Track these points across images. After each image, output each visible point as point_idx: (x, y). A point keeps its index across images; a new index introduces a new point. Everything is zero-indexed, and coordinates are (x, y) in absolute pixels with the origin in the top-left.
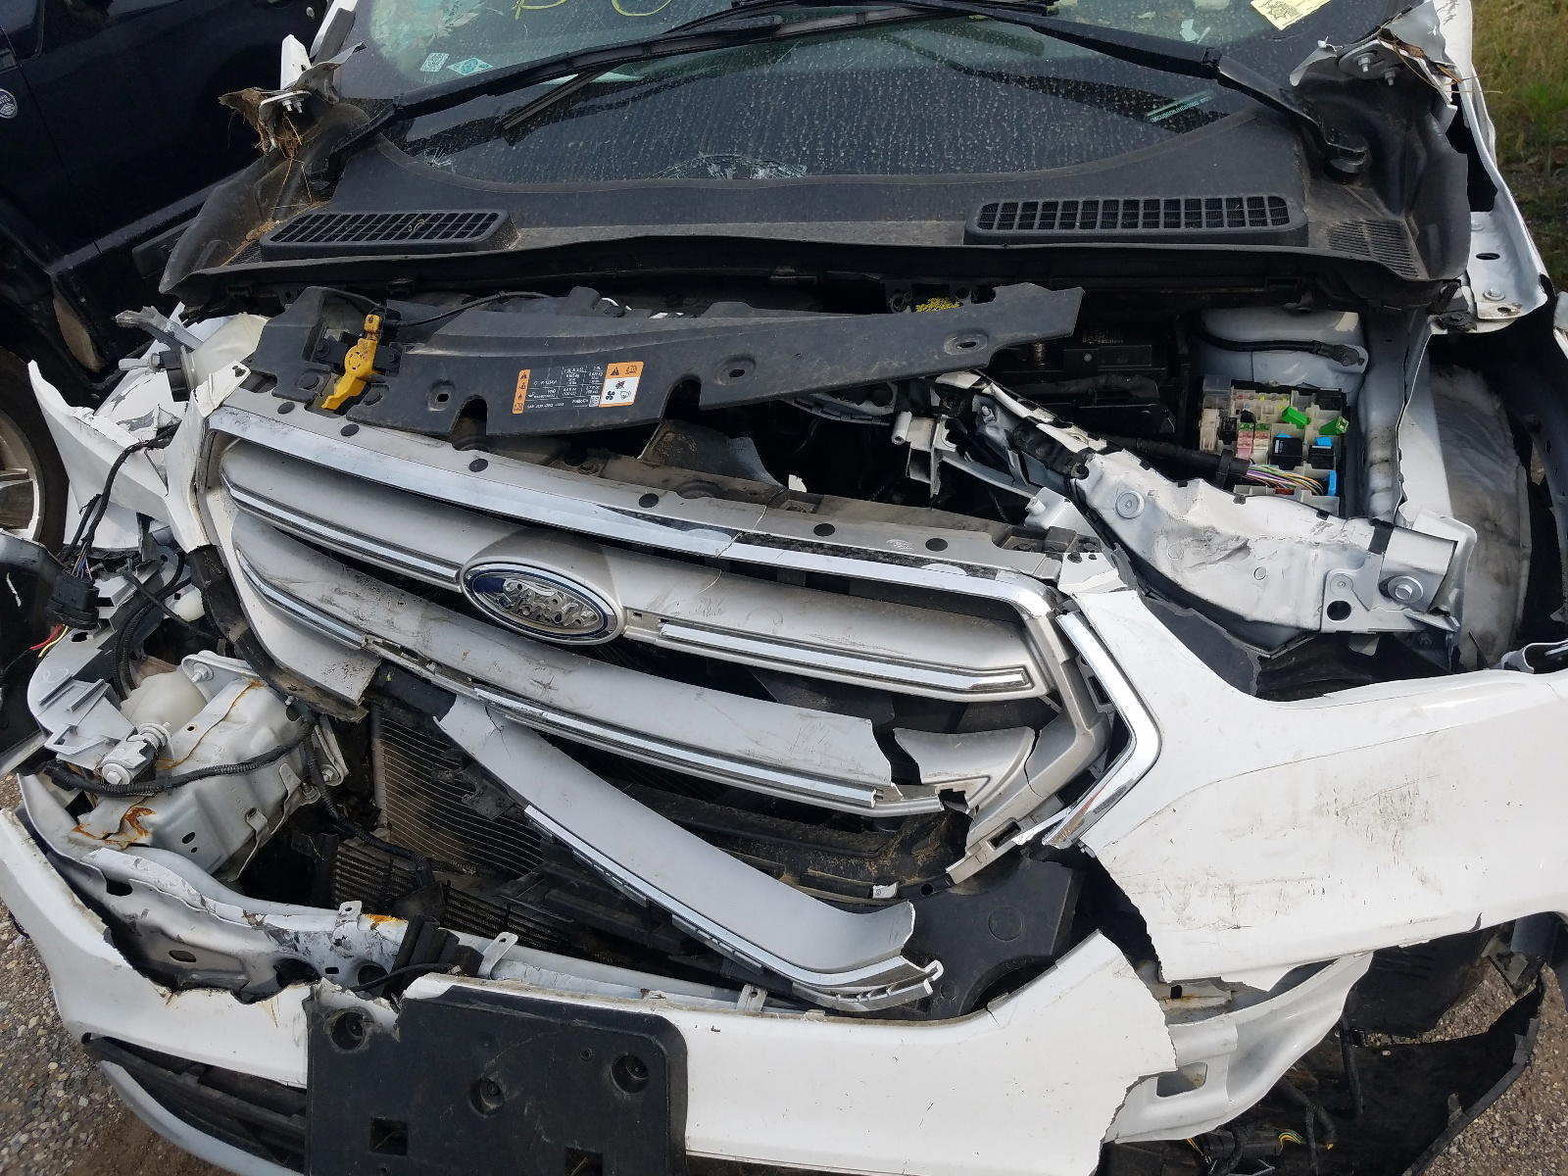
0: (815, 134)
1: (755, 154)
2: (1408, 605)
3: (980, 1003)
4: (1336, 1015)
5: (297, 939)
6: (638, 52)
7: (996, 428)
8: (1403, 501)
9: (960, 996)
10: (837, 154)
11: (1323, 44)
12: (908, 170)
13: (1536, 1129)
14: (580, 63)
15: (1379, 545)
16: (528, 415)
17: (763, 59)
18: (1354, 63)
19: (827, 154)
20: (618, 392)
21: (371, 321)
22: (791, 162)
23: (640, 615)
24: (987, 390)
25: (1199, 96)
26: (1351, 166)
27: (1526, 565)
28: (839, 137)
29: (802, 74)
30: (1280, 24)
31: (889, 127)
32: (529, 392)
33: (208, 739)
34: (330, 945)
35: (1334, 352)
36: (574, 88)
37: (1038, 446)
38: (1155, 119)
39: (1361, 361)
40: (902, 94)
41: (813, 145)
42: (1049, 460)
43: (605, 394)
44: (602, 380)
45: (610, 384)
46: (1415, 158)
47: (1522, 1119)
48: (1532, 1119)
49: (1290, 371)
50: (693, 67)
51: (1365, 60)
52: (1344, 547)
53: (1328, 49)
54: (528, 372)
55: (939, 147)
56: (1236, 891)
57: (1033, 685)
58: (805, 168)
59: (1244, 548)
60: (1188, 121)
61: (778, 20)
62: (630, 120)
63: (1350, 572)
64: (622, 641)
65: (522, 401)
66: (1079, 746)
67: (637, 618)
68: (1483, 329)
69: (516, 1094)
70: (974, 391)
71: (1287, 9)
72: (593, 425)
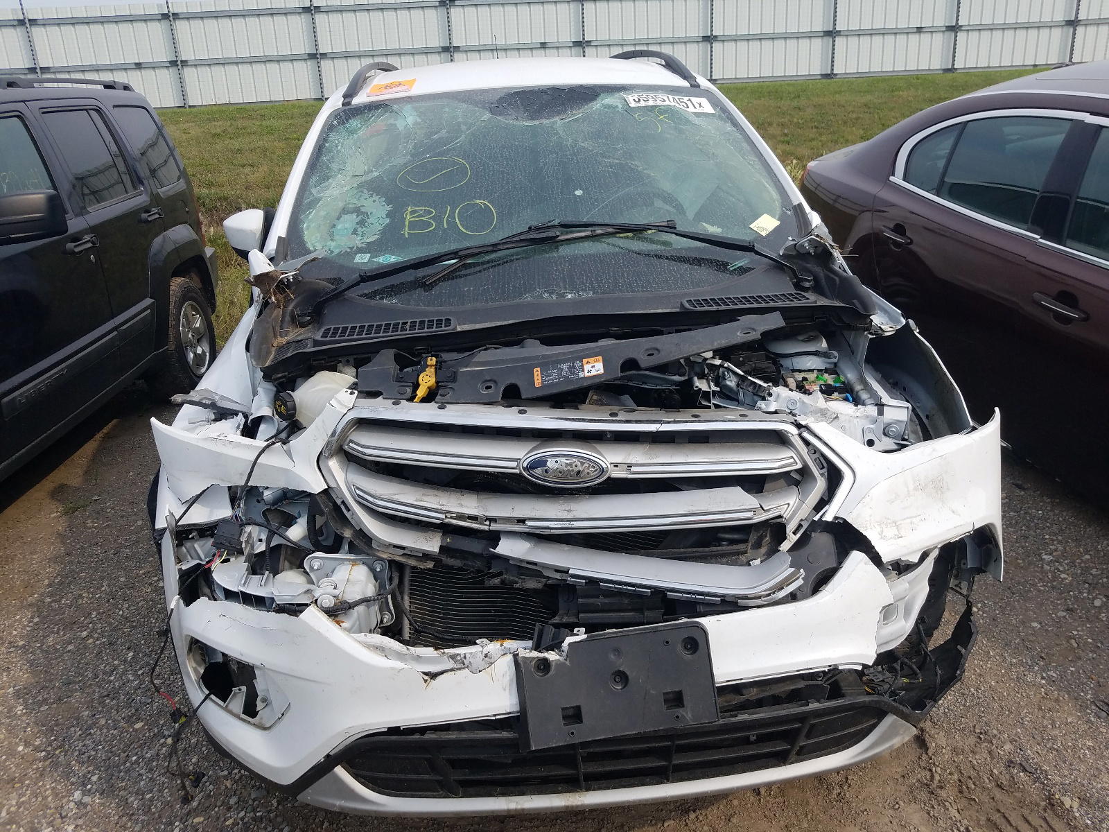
0: (591, 279)
1: (565, 288)
2: (893, 438)
3: (816, 589)
4: (927, 589)
5: (465, 658)
6: (490, 248)
7: (731, 381)
8: (881, 399)
9: (808, 590)
10: (604, 287)
11: (790, 239)
12: (638, 291)
13: (973, 694)
14: (461, 253)
15: (881, 413)
16: (544, 386)
17: (551, 250)
18: (802, 246)
19: (599, 286)
20: (593, 369)
21: (431, 360)
22: (584, 290)
23: (617, 466)
24: (726, 365)
25: (743, 260)
26: (807, 285)
27: (918, 427)
28: (602, 280)
29: (573, 256)
30: (764, 234)
31: (623, 275)
32: (542, 377)
33: (347, 590)
34: (482, 657)
35: (824, 355)
36: (458, 265)
37: (750, 386)
38: (731, 269)
39: (835, 357)
40: (623, 262)
41: (591, 283)
42: (755, 391)
43: (586, 371)
44: (582, 366)
45: (587, 367)
46: (835, 280)
47: (966, 692)
48: (970, 691)
49: (809, 364)
50: (517, 254)
51: (807, 244)
52: (867, 417)
53: (793, 240)
54: (539, 369)
55: (648, 282)
56: (897, 524)
57: (797, 463)
58: (591, 293)
59: (837, 417)
60: (742, 271)
61: (558, 233)
62: (494, 277)
63: (872, 426)
64: (610, 480)
65: (540, 381)
66: (820, 485)
67: (616, 468)
68: (887, 334)
69: (634, 674)
70: (721, 366)
71: (764, 229)
72: (585, 384)
